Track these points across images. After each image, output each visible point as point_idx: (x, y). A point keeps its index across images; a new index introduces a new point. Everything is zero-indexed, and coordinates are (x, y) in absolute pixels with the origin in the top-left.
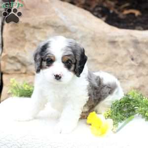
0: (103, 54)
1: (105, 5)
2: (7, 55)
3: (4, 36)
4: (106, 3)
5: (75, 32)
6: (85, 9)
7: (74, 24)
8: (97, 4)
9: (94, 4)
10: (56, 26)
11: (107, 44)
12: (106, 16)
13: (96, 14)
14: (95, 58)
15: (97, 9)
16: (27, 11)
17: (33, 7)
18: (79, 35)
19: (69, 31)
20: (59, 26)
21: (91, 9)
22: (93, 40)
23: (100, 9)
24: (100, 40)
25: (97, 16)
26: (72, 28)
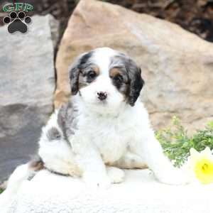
0: (198, 82)
1: (206, 16)
2: (61, 92)
3: (57, 66)
4: (209, 14)
5: (156, 54)
6: (177, 23)
8: (194, 16)
9: (191, 17)
10: (128, 47)
12: (208, 31)
13: (192, 29)
14: (187, 87)
15: (193, 23)
16: (88, 29)
18: (162, 58)
19: (148, 52)
20: (134, 47)
21: (186, 23)
22: (182, 63)
23: (198, 22)
24: (192, 62)
25: (195, 32)
26: (152, 47)
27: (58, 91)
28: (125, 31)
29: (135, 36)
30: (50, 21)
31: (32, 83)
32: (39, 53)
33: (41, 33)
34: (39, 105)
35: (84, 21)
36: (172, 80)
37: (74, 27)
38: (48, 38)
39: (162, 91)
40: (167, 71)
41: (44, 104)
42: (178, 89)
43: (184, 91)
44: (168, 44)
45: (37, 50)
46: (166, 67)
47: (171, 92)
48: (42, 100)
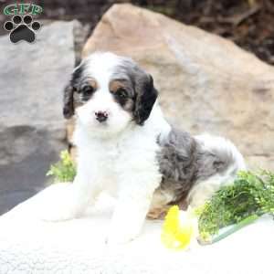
0: (242, 112)
5: (193, 75)
7: (196, 60)
11: (251, 95)
16: (117, 41)
17: (128, 33)
18: (202, 80)
19: (185, 73)
20: (169, 65)
22: (226, 87)
24: (239, 87)
26: (191, 66)
28: (161, 45)
29: (172, 52)
30: (75, 29)
31: (45, 102)
32: (56, 66)
33: (62, 42)
34: (50, 129)
35: (112, 30)
36: (212, 108)
37: (100, 36)
38: (71, 49)
39: (198, 120)
40: (207, 97)
41: (55, 128)
42: (218, 119)
43: (225, 122)
44: (212, 64)
45: (55, 62)
46: (205, 92)
47: (208, 122)
48: (54, 122)
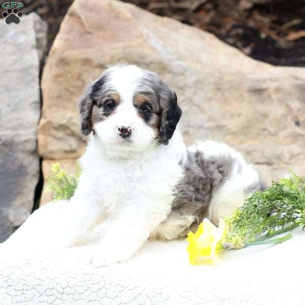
0: (239, 115)
1: (251, 24)
2: (49, 123)
3: (44, 86)
4: (254, 20)
5: (182, 74)
6: (211, 32)
7: (180, 58)
8: (234, 23)
9: (229, 24)
10: (144, 64)
11: (246, 95)
12: (253, 45)
13: (231, 41)
14: (223, 123)
15: (233, 33)
16: (89, 36)
18: (190, 80)
19: (170, 72)
20: (151, 63)
21: (223, 32)
22: (218, 88)
23: (240, 31)
24: (232, 87)
25: (234, 45)
26: (177, 65)
27: (43, 121)
28: (139, 41)
29: (153, 48)
30: (35, 23)
31: (9, 109)
32: (18, 67)
33: (22, 39)
34: (16, 139)
35: (82, 24)
36: (203, 112)
37: (69, 31)
38: (33, 47)
39: (188, 126)
40: (197, 99)
41: (23, 138)
42: (211, 124)
43: (219, 128)
44: (199, 61)
45: (16, 62)
46: (195, 93)
47: (200, 127)
48: (21, 132)
